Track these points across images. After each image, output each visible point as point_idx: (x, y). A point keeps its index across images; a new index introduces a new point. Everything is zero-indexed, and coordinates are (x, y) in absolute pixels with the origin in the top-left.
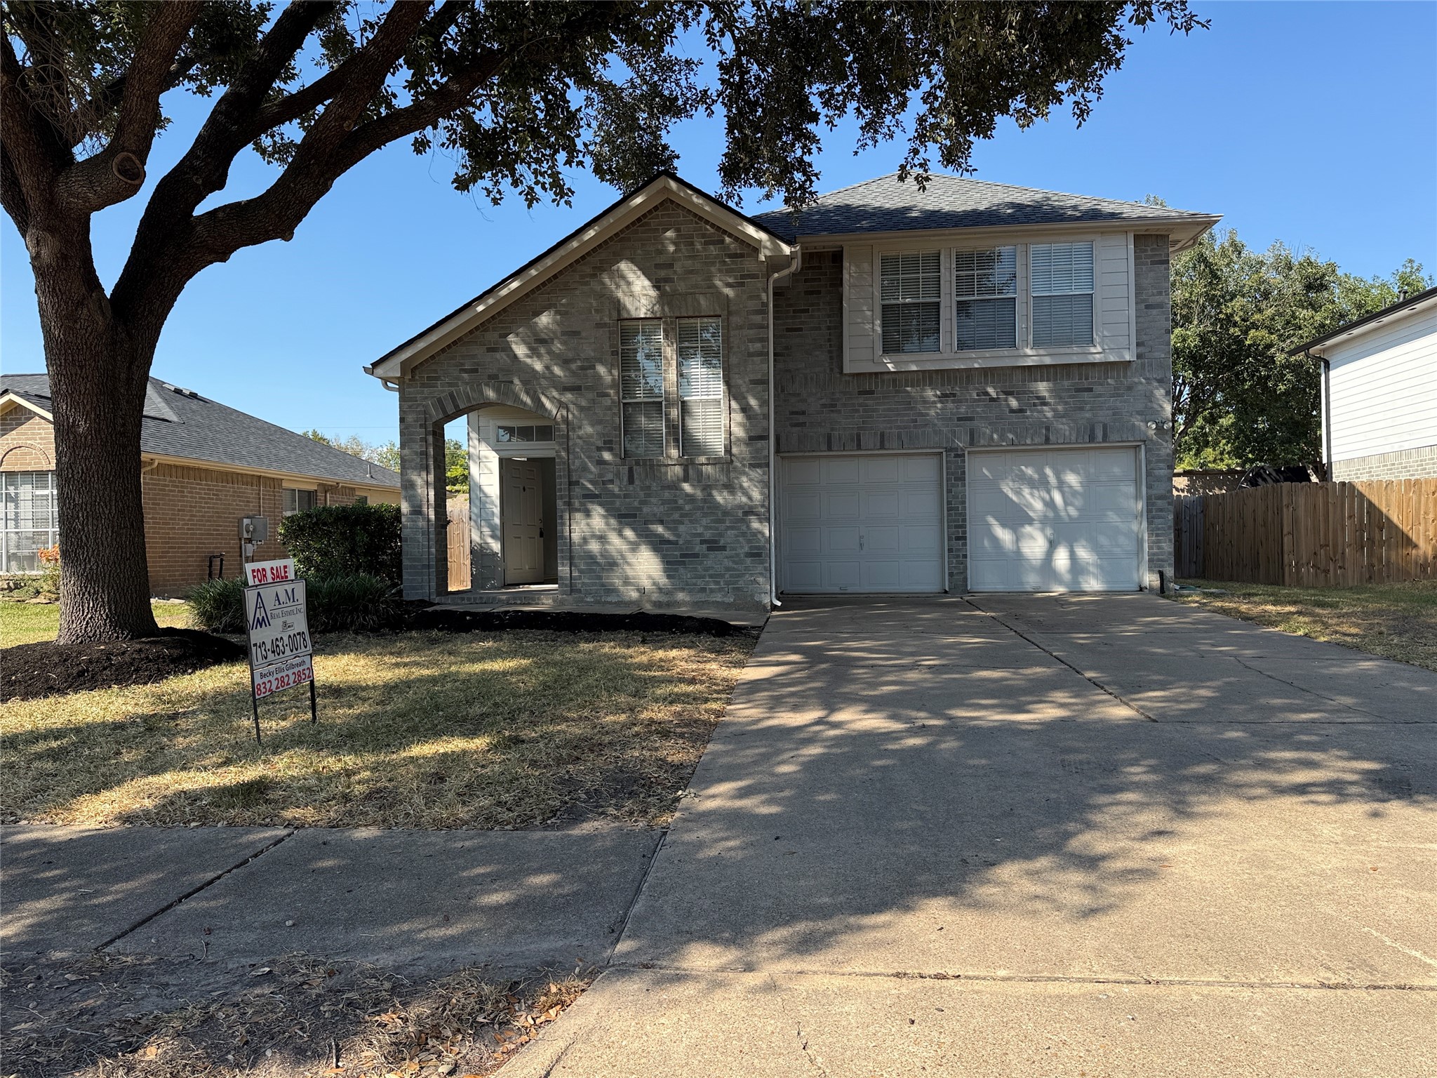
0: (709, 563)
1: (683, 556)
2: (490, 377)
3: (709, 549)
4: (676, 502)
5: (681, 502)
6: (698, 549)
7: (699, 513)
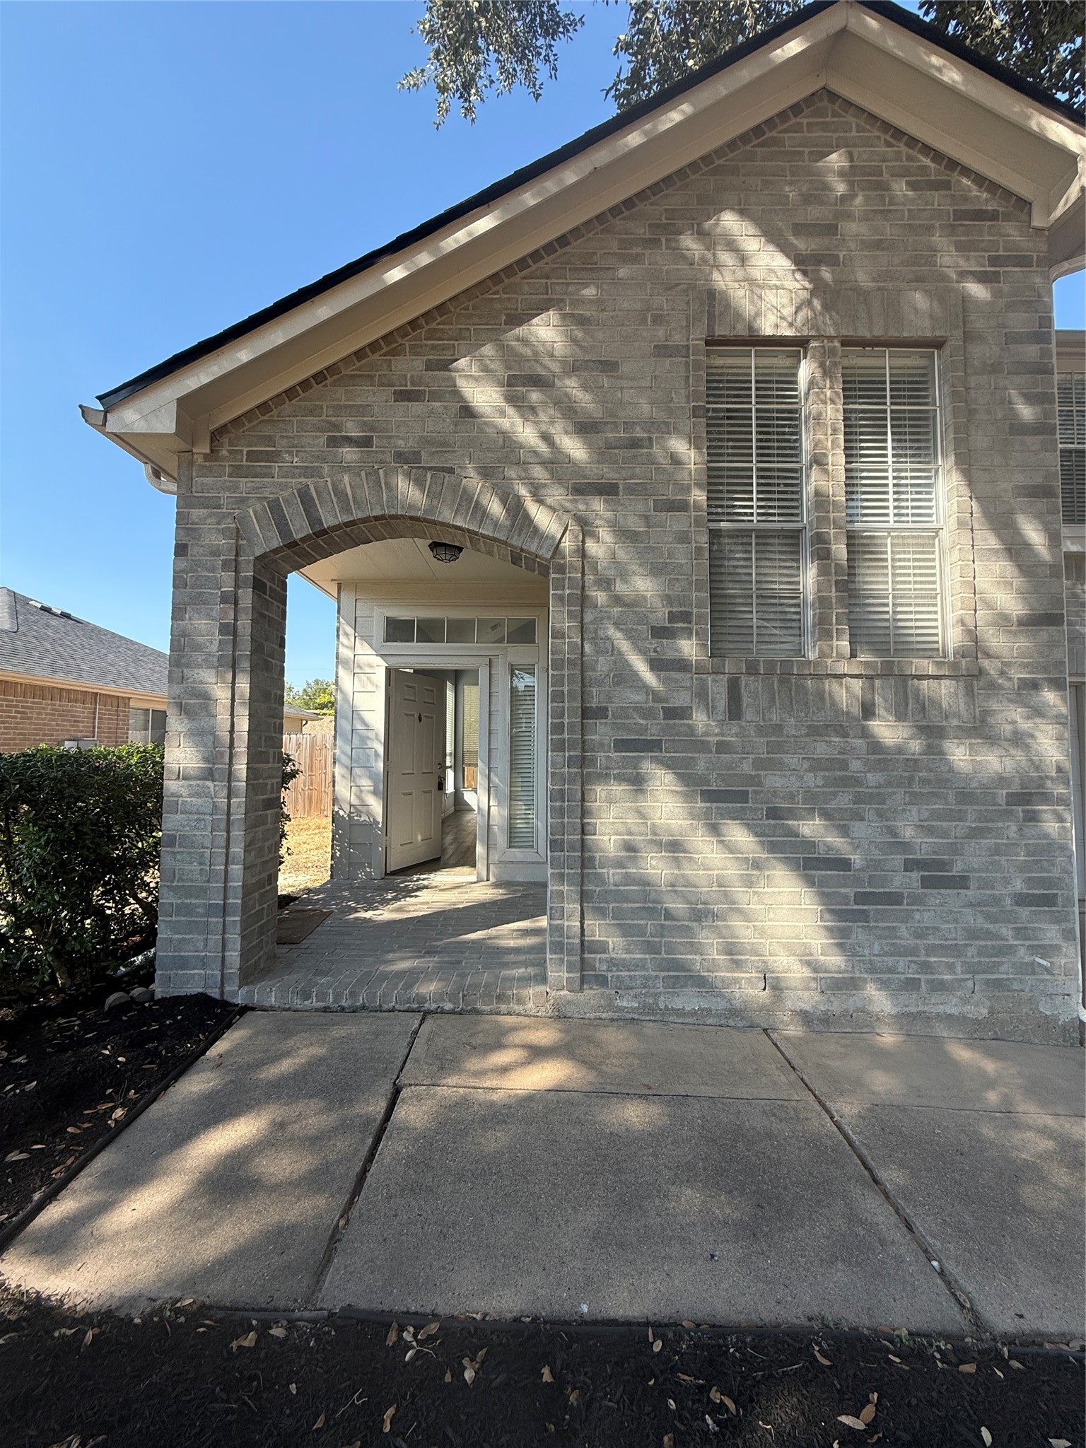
0: (925, 918)
1: (862, 898)
2: (400, 457)
3: (926, 883)
4: (844, 765)
5: (855, 765)
6: (901, 881)
7: (899, 796)
